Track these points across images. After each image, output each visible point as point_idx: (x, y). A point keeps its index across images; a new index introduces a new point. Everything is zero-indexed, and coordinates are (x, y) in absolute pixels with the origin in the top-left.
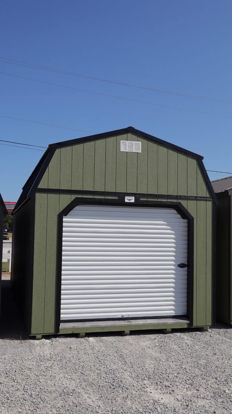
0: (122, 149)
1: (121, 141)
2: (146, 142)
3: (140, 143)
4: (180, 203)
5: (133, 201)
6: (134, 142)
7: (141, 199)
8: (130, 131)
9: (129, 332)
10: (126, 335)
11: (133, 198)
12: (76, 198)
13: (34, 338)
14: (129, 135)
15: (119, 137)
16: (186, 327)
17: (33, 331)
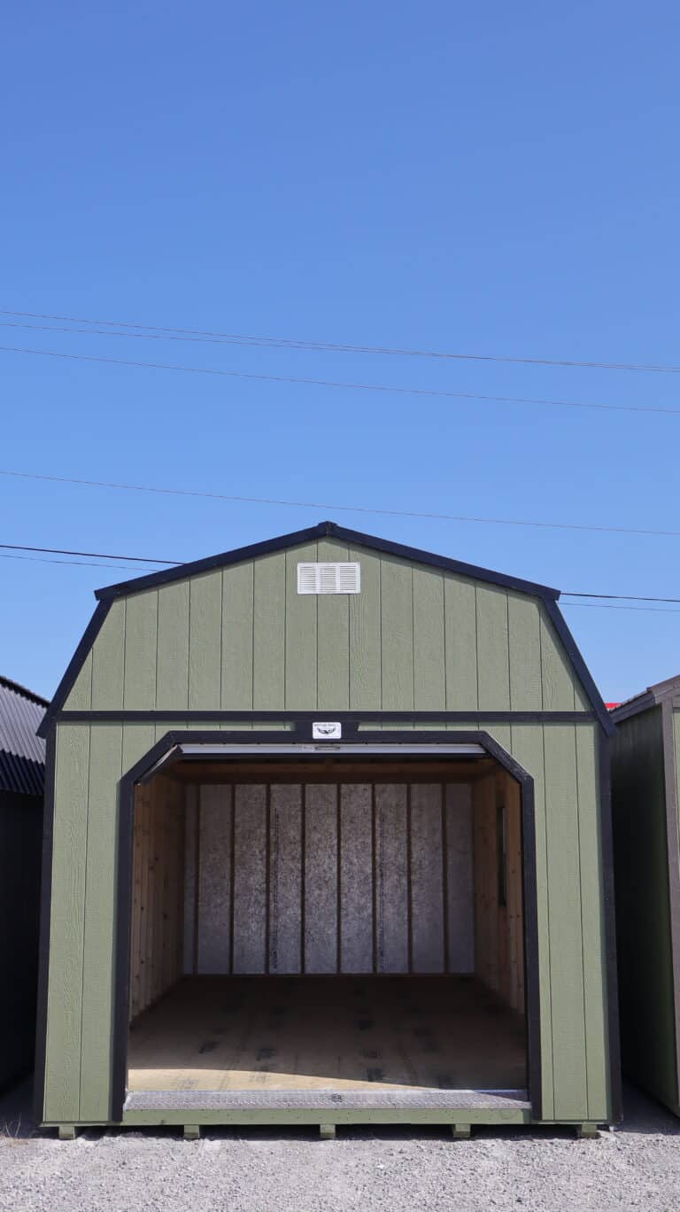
0: (303, 588)
1: (300, 566)
2: (374, 561)
3: (357, 566)
4: (484, 734)
5: (337, 734)
6: (337, 566)
7: (361, 728)
8: (326, 532)
9: (332, 1130)
10: (326, 1138)
11: (338, 726)
12: (170, 734)
13: (53, 1133)
14: (324, 546)
15: (293, 554)
16: (519, 1120)
17: (50, 1115)
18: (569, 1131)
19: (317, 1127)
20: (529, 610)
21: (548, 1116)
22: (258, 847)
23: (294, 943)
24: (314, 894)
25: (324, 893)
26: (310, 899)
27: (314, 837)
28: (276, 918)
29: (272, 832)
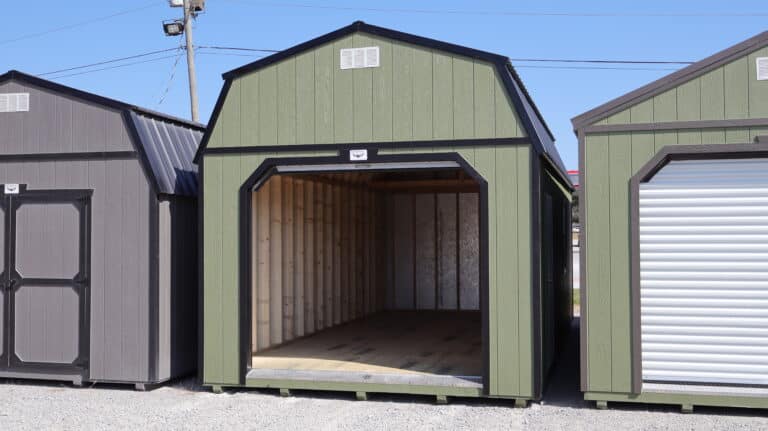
0: (344, 65)
1: (342, 51)
2: (388, 45)
3: (377, 49)
4: (456, 155)
5: (365, 157)
6: (365, 49)
7: (380, 153)
8: (359, 27)
9: (363, 395)
10: (361, 399)
11: (365, 152)
12: (267, 161)
13: (210, 389)
14: (357, 37)
15: (337, 44)
16: (476, 394)
17: (207, 379)
18: (510, 403)
19: (355, 393)
20: (488, 71)
21: (493, 392)
22: (430, 232)
23: (453, 291)
24: (464, 261)
25: (472, 260)
26: (463, 265)
27: (464, 226)
28: (442, 275)
29: (439, 223)
